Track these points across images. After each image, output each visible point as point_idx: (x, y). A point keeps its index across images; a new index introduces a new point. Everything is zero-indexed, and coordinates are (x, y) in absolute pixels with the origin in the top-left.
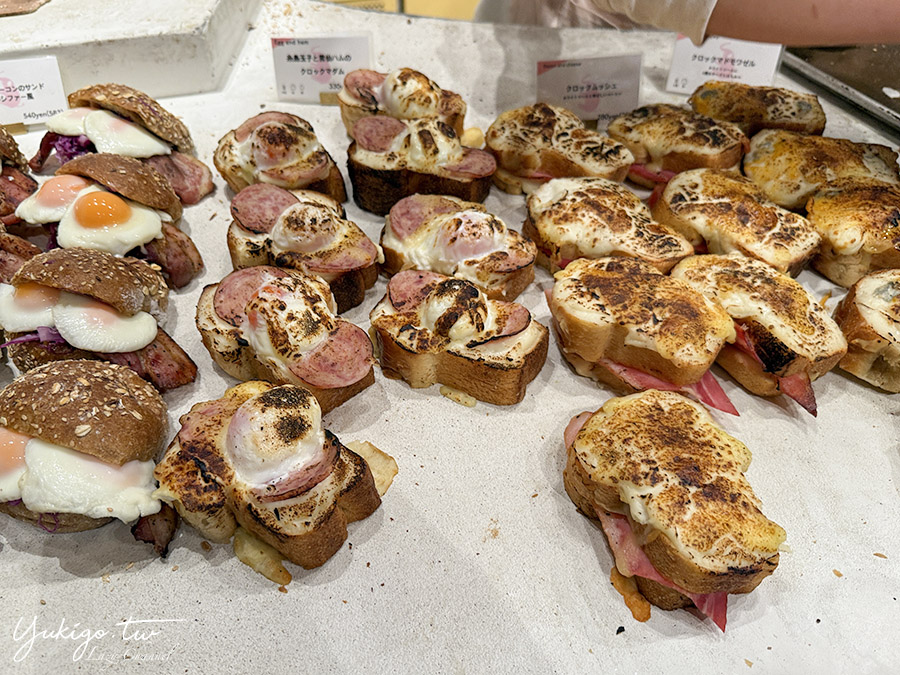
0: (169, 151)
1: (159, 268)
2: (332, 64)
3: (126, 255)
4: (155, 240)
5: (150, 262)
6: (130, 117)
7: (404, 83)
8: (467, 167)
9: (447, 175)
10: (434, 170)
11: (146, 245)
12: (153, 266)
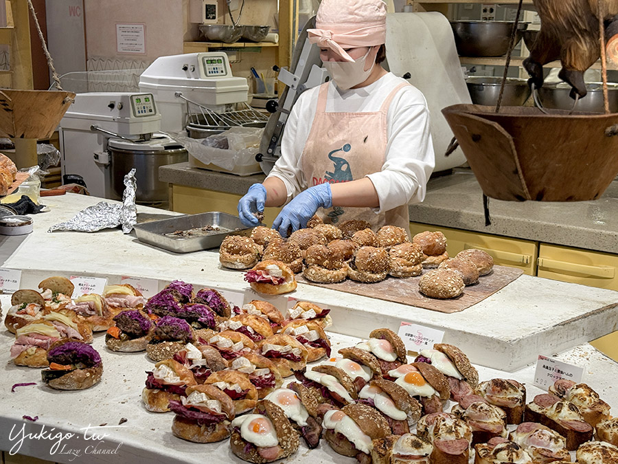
0: (460, 379)
1: (421, 406)
2: (563, 376)
3: (413, 397)
4: (426, 397)
5: (419, 402)
6: (451, 359)
7: (577, 389)
8: (571, 424)
9: (559, 423)
10: (555, 419)
11: (422, 397)
12: (420, 404)
